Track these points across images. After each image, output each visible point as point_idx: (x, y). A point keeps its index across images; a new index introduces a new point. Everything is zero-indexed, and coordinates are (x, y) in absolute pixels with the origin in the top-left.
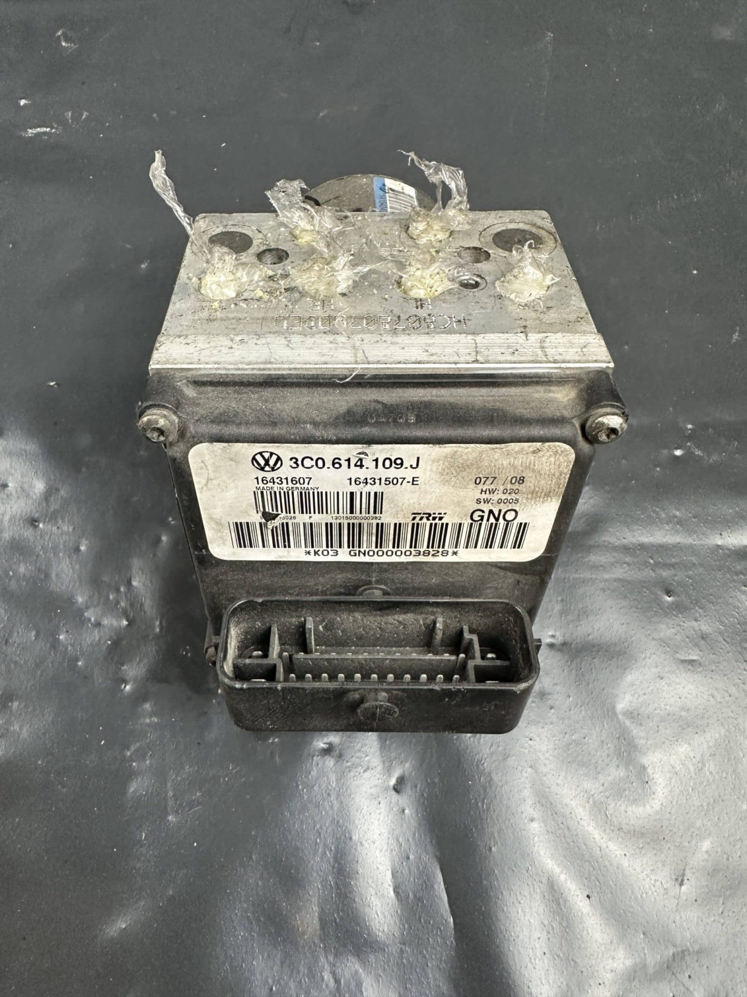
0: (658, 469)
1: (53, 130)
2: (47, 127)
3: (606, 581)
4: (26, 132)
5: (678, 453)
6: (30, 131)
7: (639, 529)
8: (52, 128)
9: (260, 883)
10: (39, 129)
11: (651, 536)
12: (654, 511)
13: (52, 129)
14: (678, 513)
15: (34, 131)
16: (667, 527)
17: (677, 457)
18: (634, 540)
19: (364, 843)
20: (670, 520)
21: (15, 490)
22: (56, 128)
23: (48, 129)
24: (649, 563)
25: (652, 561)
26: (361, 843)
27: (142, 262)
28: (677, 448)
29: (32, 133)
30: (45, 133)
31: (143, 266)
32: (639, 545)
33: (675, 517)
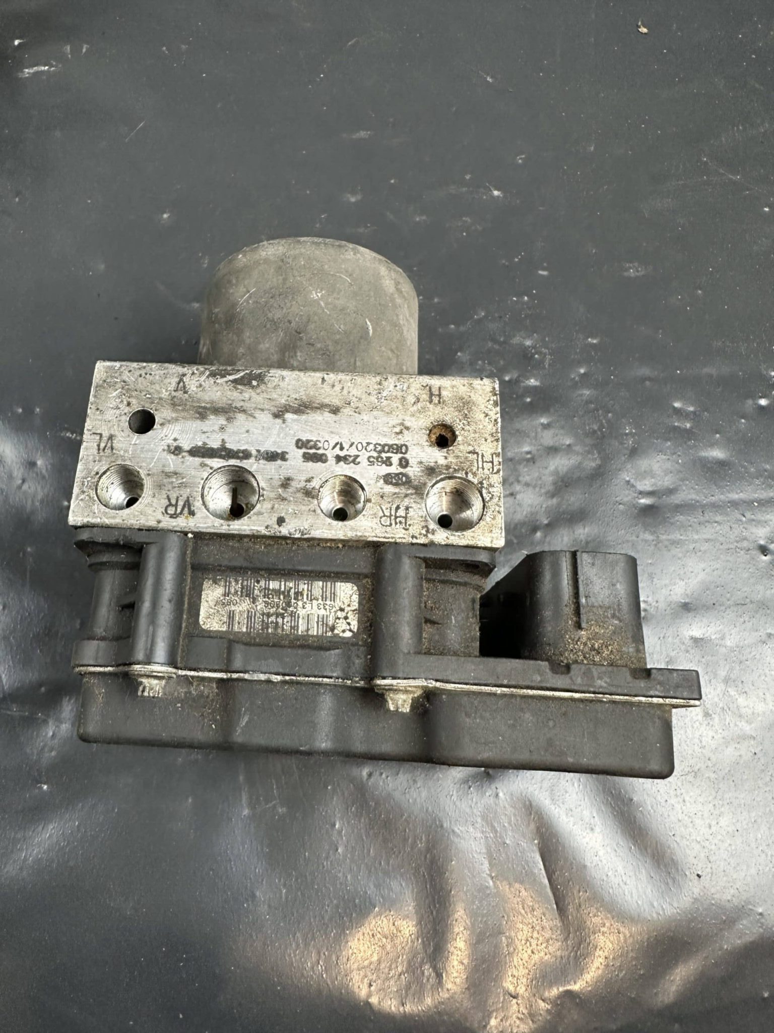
0: (743, 421)
1: (53, 69)
2: (45, 66)
3: (695, 541)
4: (23, 72)
5: (763, 402)
6: (27, 70)
7: (727, 486)
8: (51, 66)
9: (349, 877)
10: (35, 68)
11: (742, 492)
12: (743, 466)
13: (50, 68)
14: (768, 467)
15: (31, 71)
16: (757, 482)
17: (762, 408)
18: (722, 497)
19: (456, 829)
20: (759, 474)
21: (45, 467)
22: (56, 66)
23: (47, 68)
24: (741, 520)
25: (744, 519)
26: (453, 831)
27: (165, 212)
28: (761, 397)
29: (28, 73)
30: (42, 72)
31: (165, 216)
32: (729, 502)
33: (766, 470)
